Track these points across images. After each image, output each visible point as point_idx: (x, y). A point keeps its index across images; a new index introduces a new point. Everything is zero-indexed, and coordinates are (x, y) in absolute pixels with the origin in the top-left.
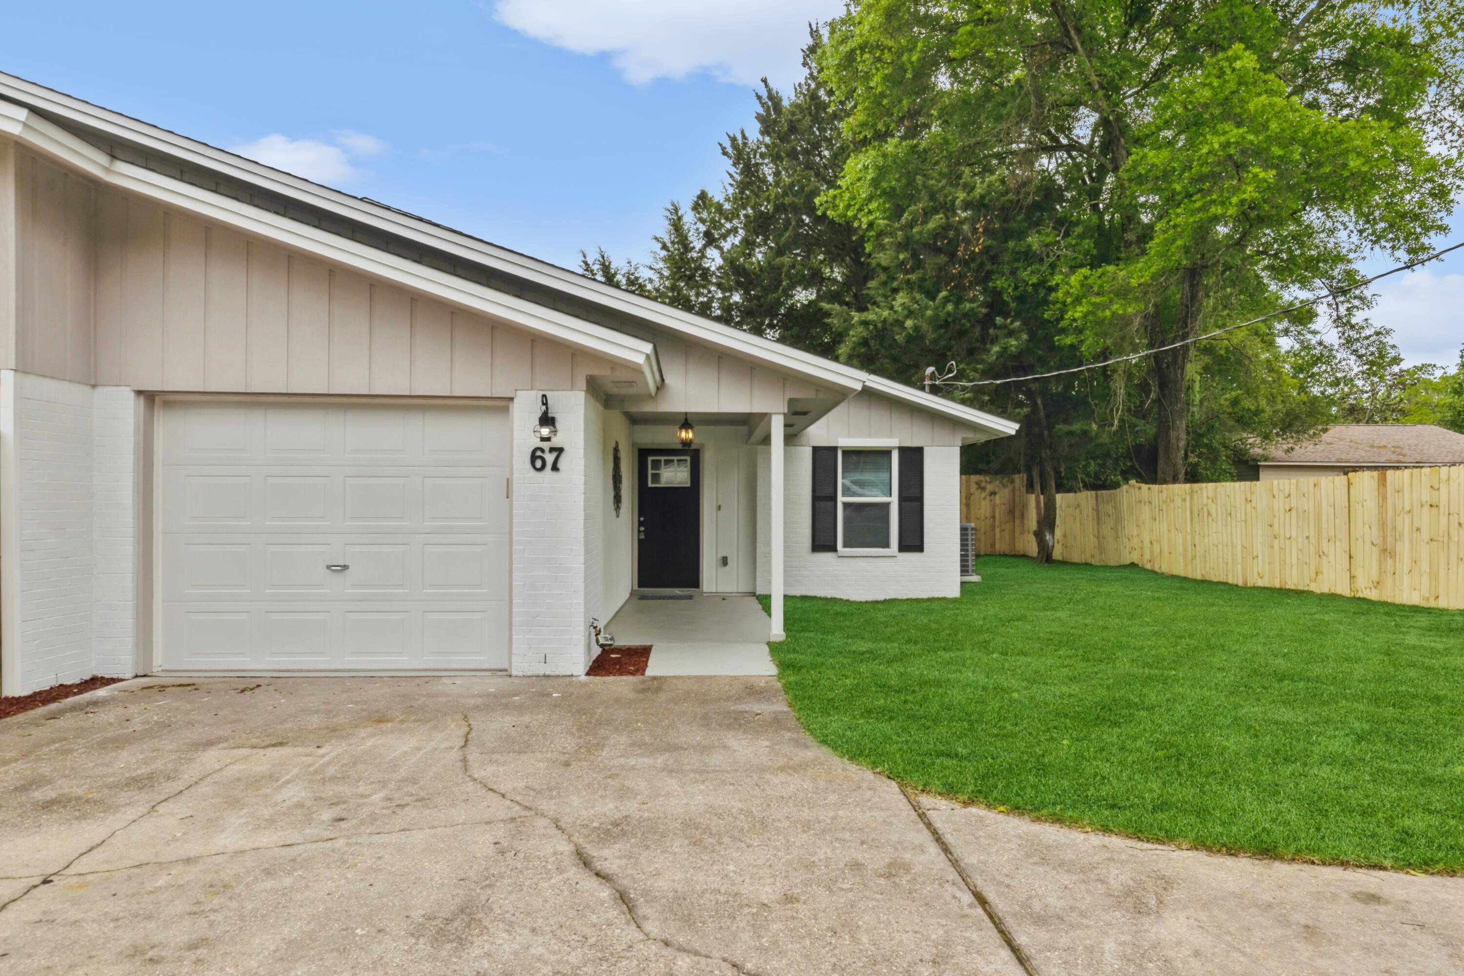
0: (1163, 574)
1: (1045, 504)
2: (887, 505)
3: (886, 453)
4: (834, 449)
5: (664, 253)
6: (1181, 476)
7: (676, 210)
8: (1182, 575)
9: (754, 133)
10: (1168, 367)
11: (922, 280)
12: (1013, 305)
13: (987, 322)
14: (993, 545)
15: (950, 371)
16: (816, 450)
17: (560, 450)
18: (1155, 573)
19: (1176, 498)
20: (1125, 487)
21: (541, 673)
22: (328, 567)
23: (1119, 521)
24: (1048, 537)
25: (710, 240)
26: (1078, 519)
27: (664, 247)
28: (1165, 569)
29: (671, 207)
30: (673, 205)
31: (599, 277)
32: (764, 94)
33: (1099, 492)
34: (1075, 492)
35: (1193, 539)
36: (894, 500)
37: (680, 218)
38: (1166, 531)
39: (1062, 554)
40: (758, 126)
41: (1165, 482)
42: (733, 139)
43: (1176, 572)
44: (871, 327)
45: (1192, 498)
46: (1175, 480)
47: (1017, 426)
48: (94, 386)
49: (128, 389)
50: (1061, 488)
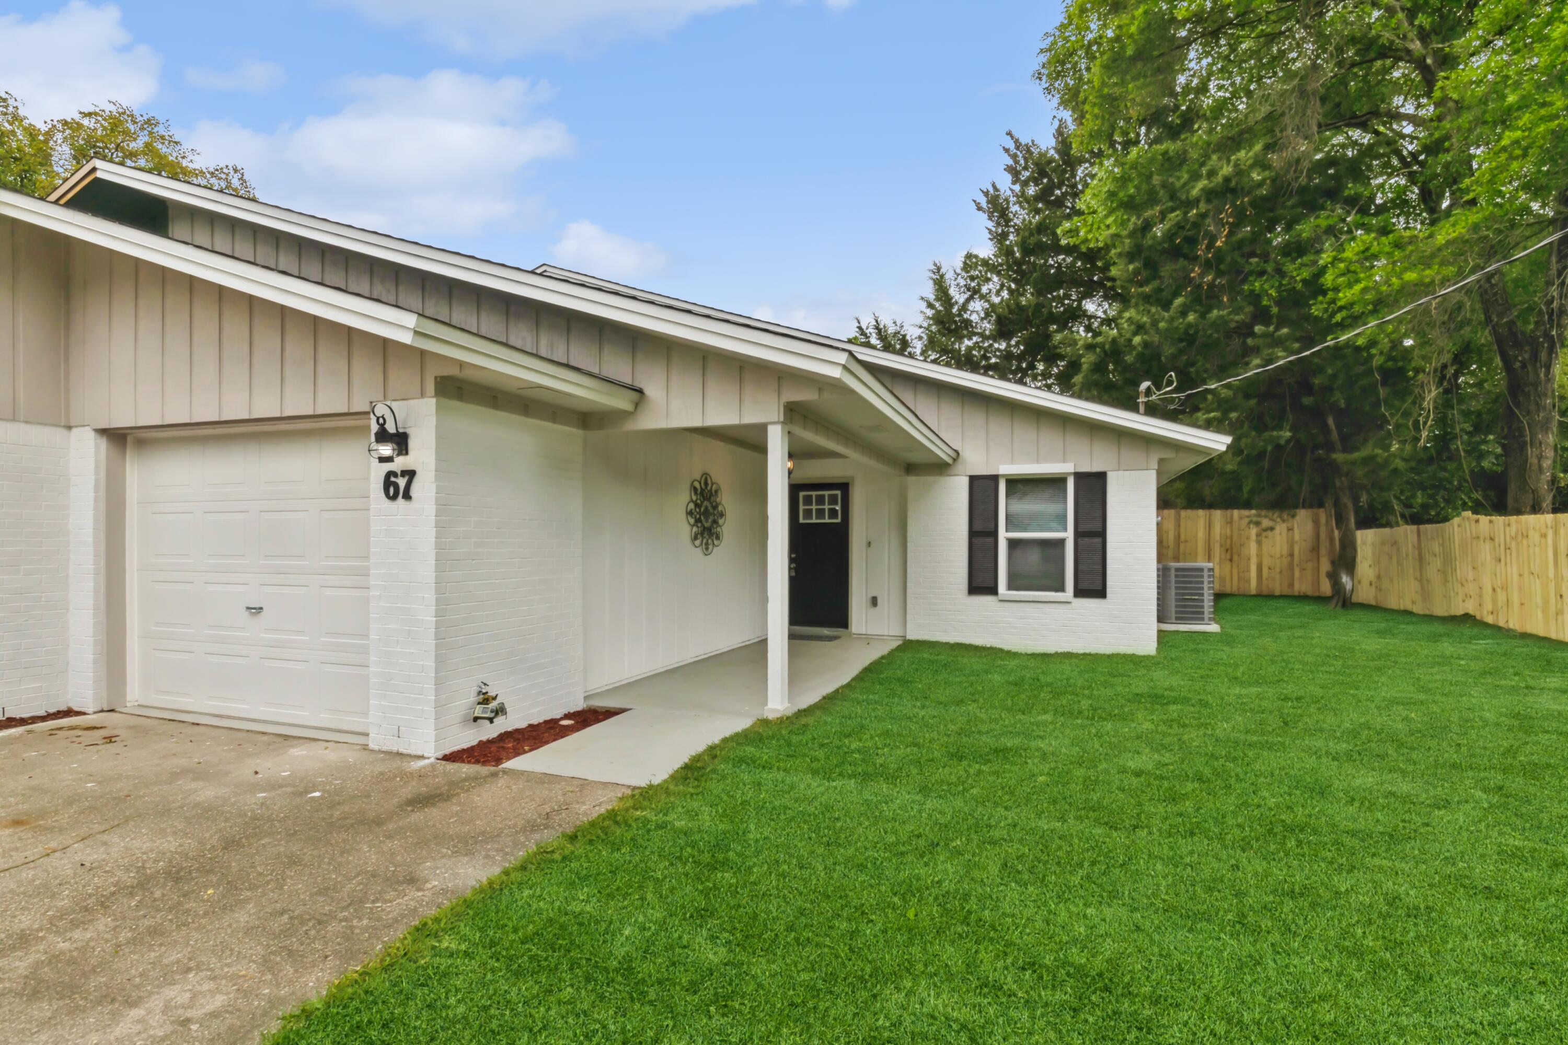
0: (1509, 630)
1: (1341, 540)
2: (1062, 542)
3: (1055, 483)
4: (995, 478)
5: (930, 312)
6: (1547, 502)
7: (939, 269)
8: (1541, 633)
9: (1006, 185)
10: (1524, 366)
11: (1159, 290)
12: (1275, 310)
13: (1245, 330)
14: (1291, 585)
15: (1170, 383)
16: (973, 479)
17: (410, 474)
18: (1499, 628)
19: (1531, 533)
20: (1456, 521)
21: (395, 749)
22: (248, 608)
23: (1448, 560)
24: (1345, 579)
25: (974, 293)
26: (1395, 559)
27: (930, 306)
28: (1514, 624)
29: (933, 267)
30: (935, 265)
31: (874, 341)
32: (1011, 145)
33: (1421, 527)
34: (1391, 527)
35: (1558, 587)
36: (1069, 535)
37: (942, 276)
38: (1515, 577)
39: (1376, 597)
40: (1008, 177)
41: (1519, 512)
42: (986, 194)
43: (1530, 629)
44: (1098, 350)
45: (1556, 533)
46: (1536, 509)
47: (1228, 440)
48: (69, 428)
49: (88, 428)
50: (1366, 522)
